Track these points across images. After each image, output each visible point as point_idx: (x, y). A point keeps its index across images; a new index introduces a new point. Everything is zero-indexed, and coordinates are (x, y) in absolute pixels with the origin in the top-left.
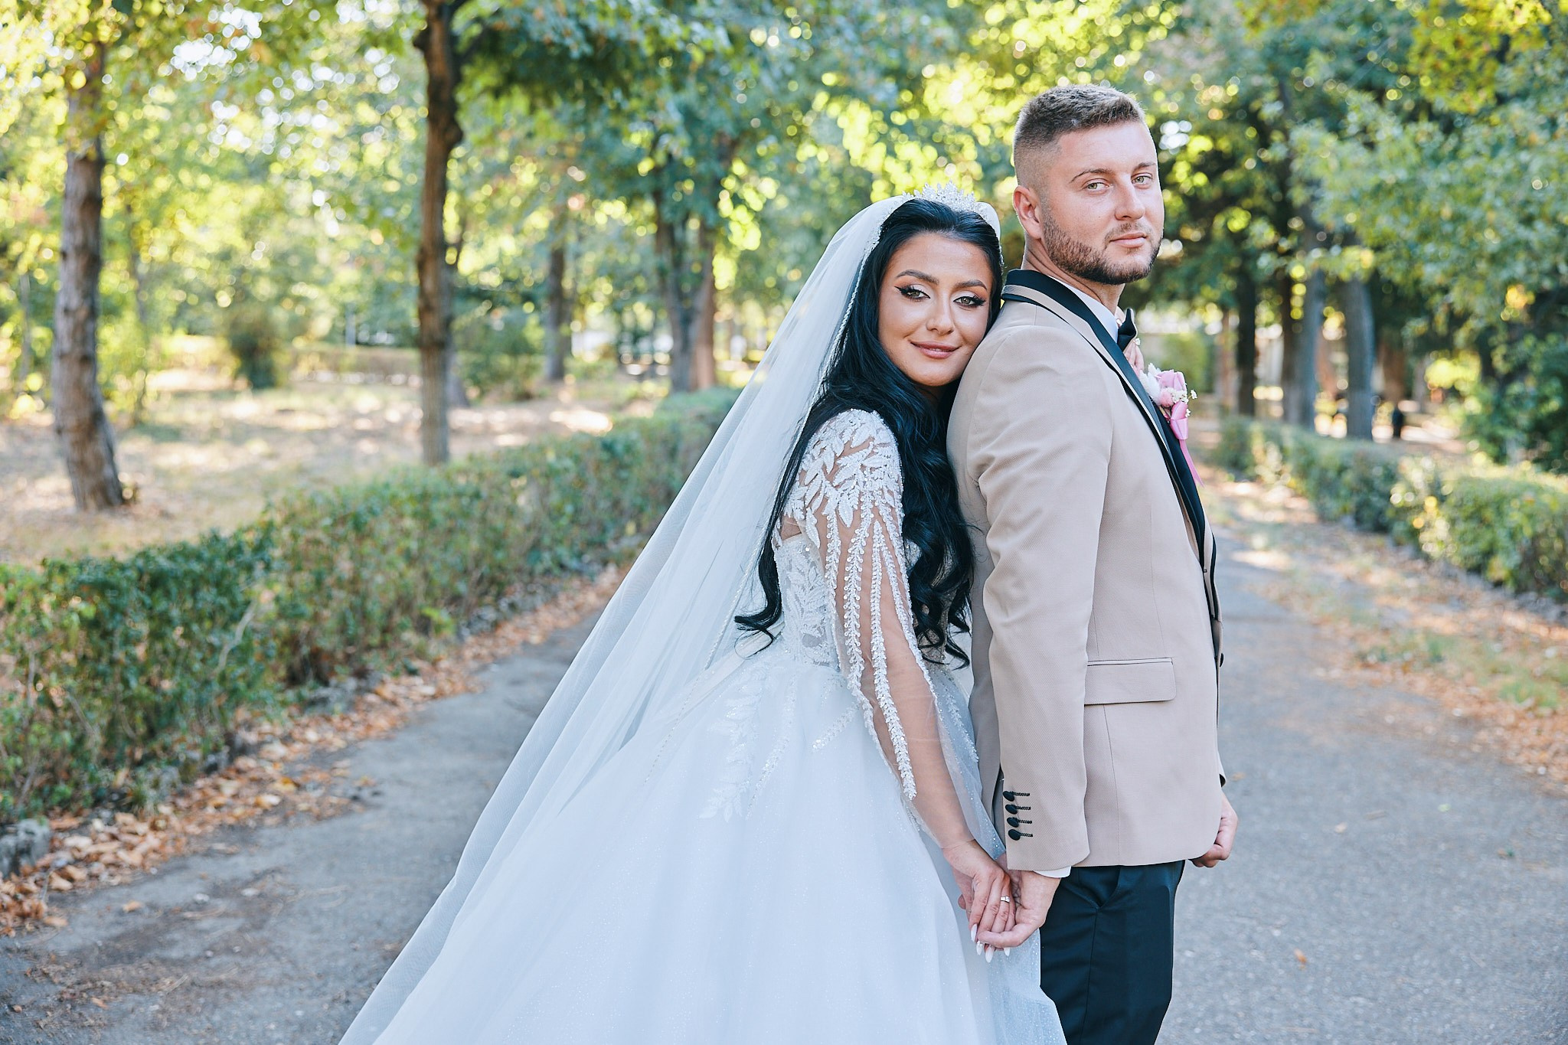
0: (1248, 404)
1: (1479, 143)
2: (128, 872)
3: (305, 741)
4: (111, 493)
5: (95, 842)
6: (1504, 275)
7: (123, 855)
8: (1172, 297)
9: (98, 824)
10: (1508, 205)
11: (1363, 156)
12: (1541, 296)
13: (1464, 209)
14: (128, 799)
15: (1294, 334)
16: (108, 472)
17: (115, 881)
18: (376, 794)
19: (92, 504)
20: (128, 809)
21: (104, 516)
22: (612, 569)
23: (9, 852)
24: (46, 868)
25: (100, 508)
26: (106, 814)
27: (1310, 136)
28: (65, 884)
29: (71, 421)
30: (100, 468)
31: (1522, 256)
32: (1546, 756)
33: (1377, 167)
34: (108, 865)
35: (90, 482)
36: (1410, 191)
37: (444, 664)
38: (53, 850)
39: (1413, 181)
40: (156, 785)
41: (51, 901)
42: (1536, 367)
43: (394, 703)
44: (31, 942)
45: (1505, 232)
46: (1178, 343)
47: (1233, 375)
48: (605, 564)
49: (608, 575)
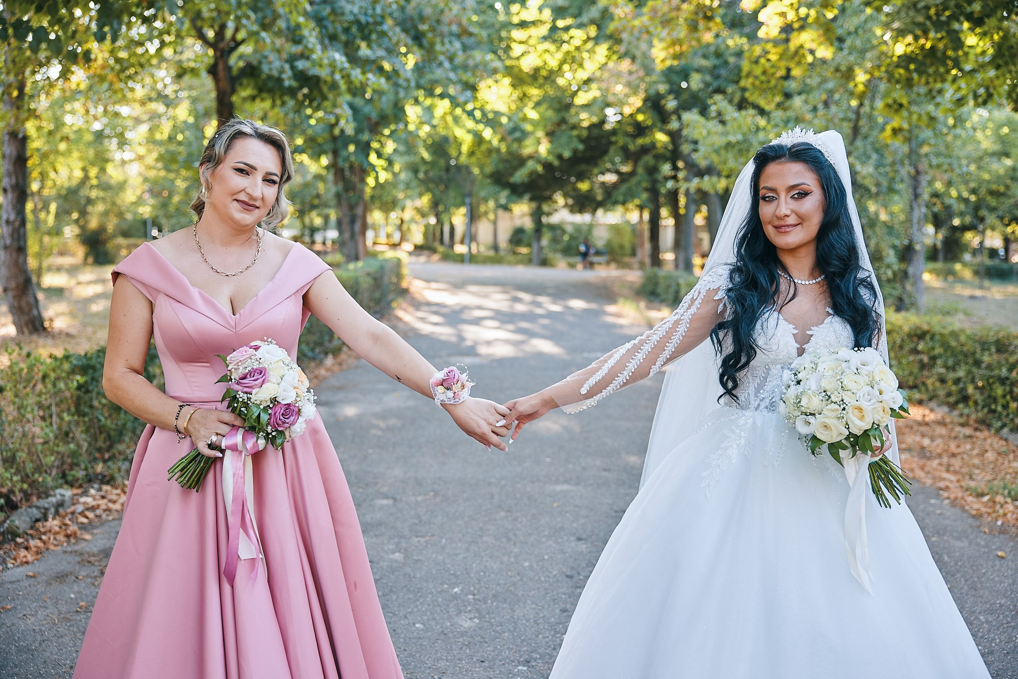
0: (656, 261)
1: (778, 120)
2: (116, 513)
4: (37, 324)
5: (95, 499)
7: (111, 505)
8: (616, 203)
9: (92, 491)
11: (720, 128)
14: (107, 478)
15: (681, 223)
16: (35, 312)
17: (110, 518)
19: (26, 330)
20: (108, 483)
21: (34, 337)
22: (330, 357)
23: (53, 505)
24: (73, 513)
25: (31, 333)
26: (96, 486)
27: (691, 116)
28: (85, 520)
29: (13, 284)
30: (30, 310)
33: (726, 134)
34: (105, 511)
35: (25, 318)
36: (744, 146)
38: (73, 504)
39: (745, 141)
40: (119, 470)
41: (80, 528)
44: (77, 548)
46: (615, 229)
47: (647, 246)
48: (326, 354)
49: (329, 361)
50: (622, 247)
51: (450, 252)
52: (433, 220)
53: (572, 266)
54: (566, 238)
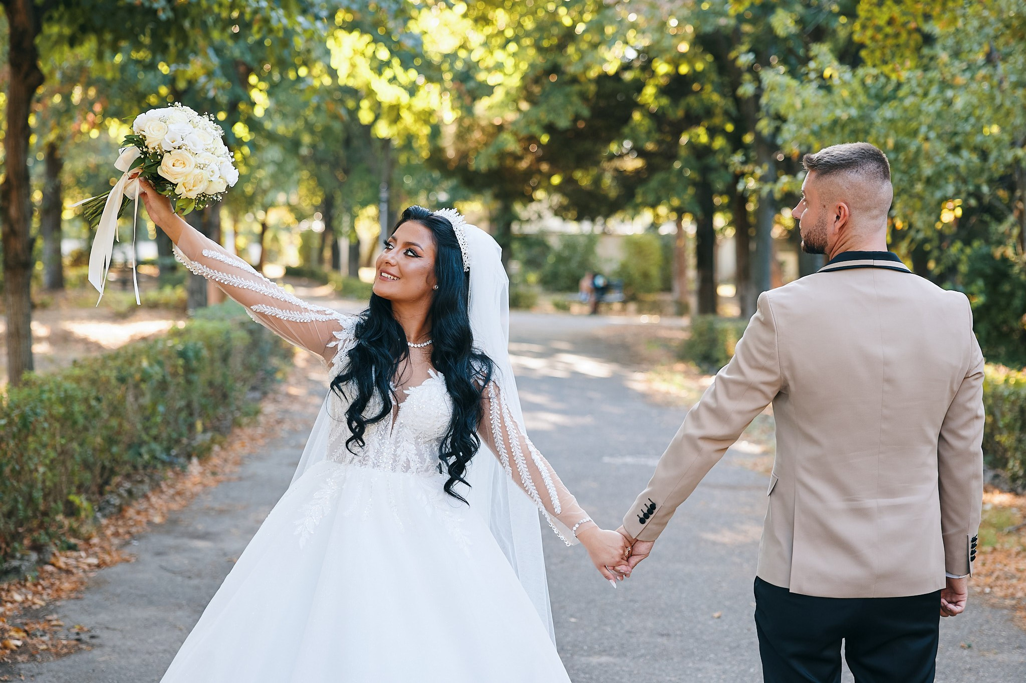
0: (709, 300)
3: (13, 602)
6: (938, 194)
10: (939, 137)
11: (821, 97)
12: (968, 212)
13: (905, 140)
18: (92, 637)
27: (776, 77)
31: (951, 178)
32: (990, 580)
36: (861, 125)
37: (95, 540)
42: (963, 268)
43: (68, 572)
45: (938, 159)
46: (634, 246)
47: (692, 273)
48: (189, 457)
49: (195, 467)
50: (646, 275)
51: (353, 282)
52: (317, 225)
53: (563, 308)
54: (551, 259)
